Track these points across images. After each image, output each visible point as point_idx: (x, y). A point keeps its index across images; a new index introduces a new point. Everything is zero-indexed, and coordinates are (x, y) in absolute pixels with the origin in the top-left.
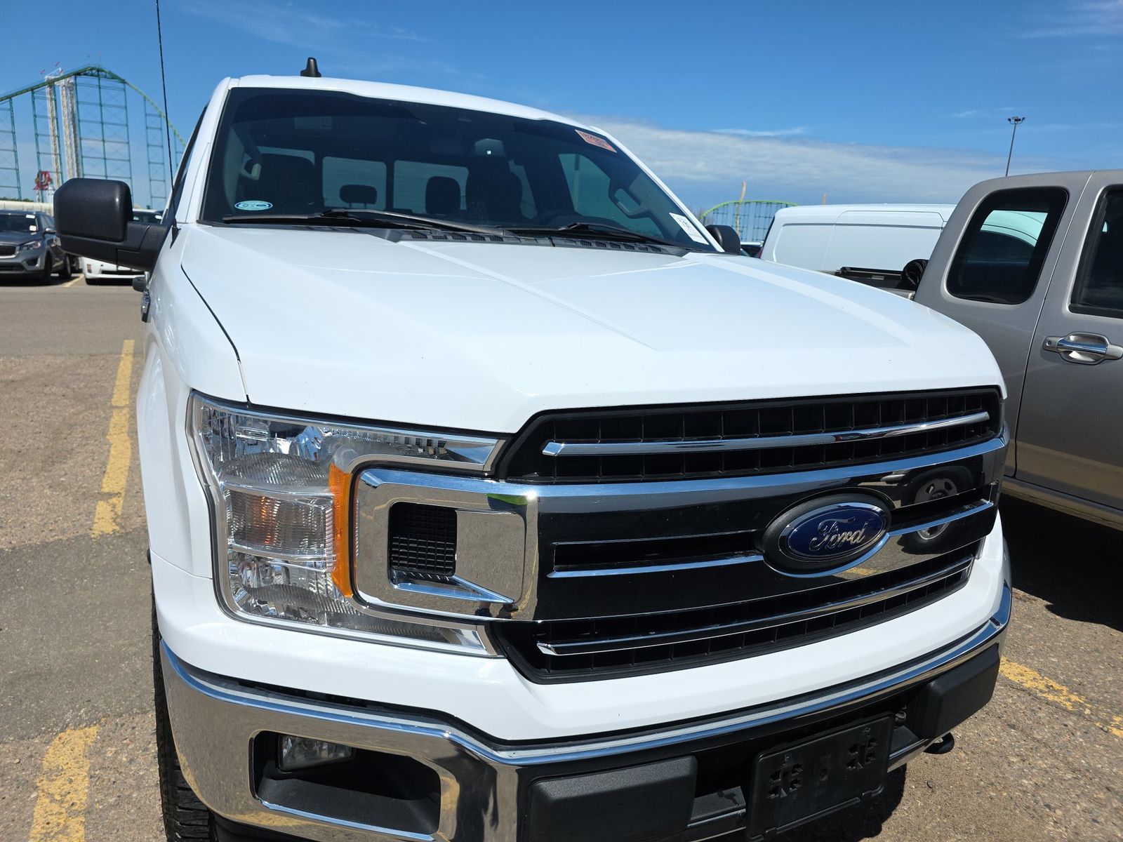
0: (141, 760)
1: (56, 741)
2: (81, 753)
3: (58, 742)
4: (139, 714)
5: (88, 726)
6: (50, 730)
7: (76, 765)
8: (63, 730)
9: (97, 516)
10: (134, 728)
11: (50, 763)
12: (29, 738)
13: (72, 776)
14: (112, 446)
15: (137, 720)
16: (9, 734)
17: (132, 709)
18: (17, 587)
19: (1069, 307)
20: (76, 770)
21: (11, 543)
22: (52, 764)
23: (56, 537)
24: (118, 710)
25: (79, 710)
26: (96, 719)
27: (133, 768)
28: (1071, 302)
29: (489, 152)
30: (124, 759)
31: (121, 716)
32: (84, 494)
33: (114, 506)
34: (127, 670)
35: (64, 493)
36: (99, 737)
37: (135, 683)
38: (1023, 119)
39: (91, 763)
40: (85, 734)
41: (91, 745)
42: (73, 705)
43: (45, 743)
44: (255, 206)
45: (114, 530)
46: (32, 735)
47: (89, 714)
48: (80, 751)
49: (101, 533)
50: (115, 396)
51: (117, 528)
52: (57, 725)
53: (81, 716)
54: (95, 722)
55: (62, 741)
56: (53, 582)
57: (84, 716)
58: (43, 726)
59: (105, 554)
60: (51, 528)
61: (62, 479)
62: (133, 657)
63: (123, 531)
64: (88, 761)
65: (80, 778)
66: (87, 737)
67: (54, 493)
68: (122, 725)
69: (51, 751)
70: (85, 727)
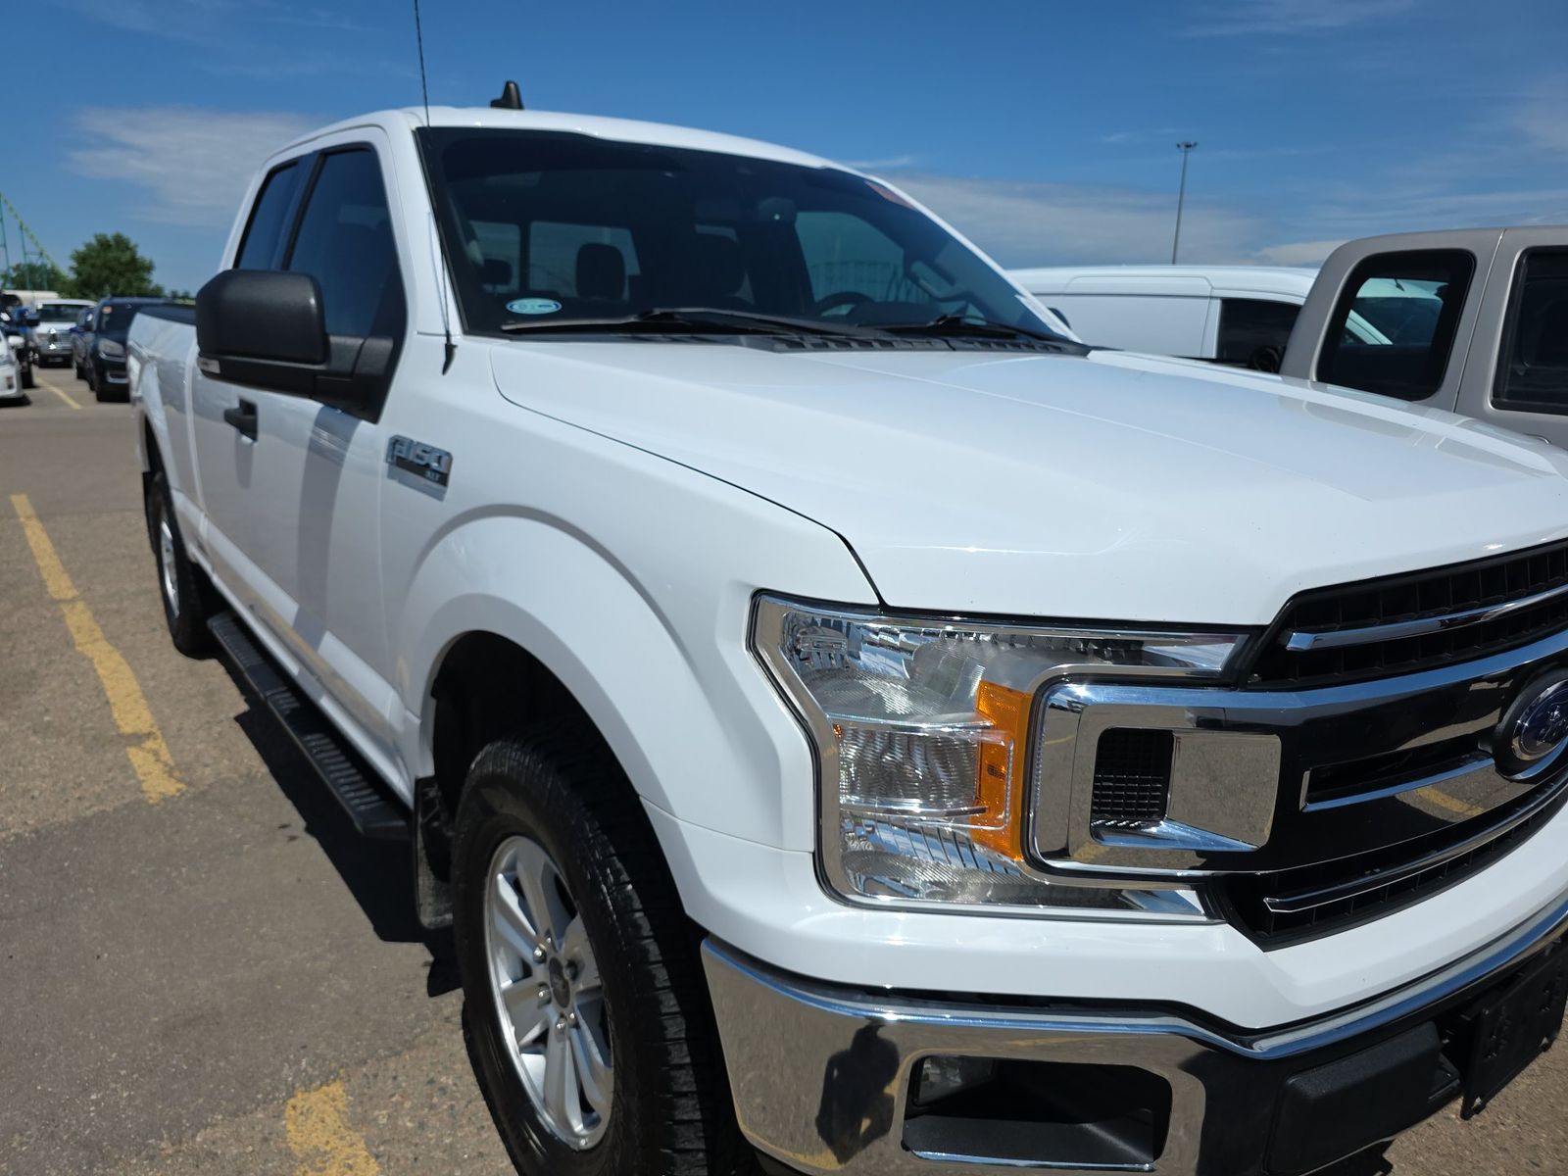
0: (433, 1122)
1: (289, 1112)
2: (339, 1124)
3: (292, 1113)
4: (390, 1056)
5: (326, 1083)
6: (271, 1097)
7: (344, 1142)
8: (291, 1095)
9: (139, 771)
10: (395, 1078)
11: (301, 1145)
12: (245, 1113)
13: (348, 1159)
14: (95, 661)
15: (392, 1065)
16: (213, 1111)
17: (376, 1051)
18: (81, 891)
19: (1492, 404)
20: (348, 1150)
21: (26, 823)
22: (306, 1146)
23: (95, 809)
24: (356, 1055)
25: (298, 1062)
26: (331, 1073)
27: (430, 1136)
28: (1494, 396)
29: (777, 217)
30: (409, 1124)
31: (365, 1063)
32: (95, 738)
33: (156, 753)
34: (333, 995)
35: (63, 740)
36: (350, 1098)
37: (357, 1013)
38: (1195, 144)
39: (363, 1137)
40: (327, 1095)
41: (347, 1110)
42: (285, 1056)
43: (274, 1117)
44: (537, 308)
45: (179, 790)
46: (248, 1107)
47: (317, 1066)
48: (335, 1121)
49: (162, 796)
50: (49, 584)
51: (180, 786)
52: (276, 1089)
53: (305, 1071)
54: (332, 1077)
55: (299, 1111)
56: (133, 876)
57: (310, 1070)
58: (258, 1093)
59: (188, 827)
60: (77, 796)
61: (47, 718)
62: (331, 975)
63: (192, 790)
64: (357, 1134)
65: (360, 1160)
66: (334, 1100)
67: (48, 741)
68: (375, 1076)
69: (290, 1127)
70: (321, 1085)
